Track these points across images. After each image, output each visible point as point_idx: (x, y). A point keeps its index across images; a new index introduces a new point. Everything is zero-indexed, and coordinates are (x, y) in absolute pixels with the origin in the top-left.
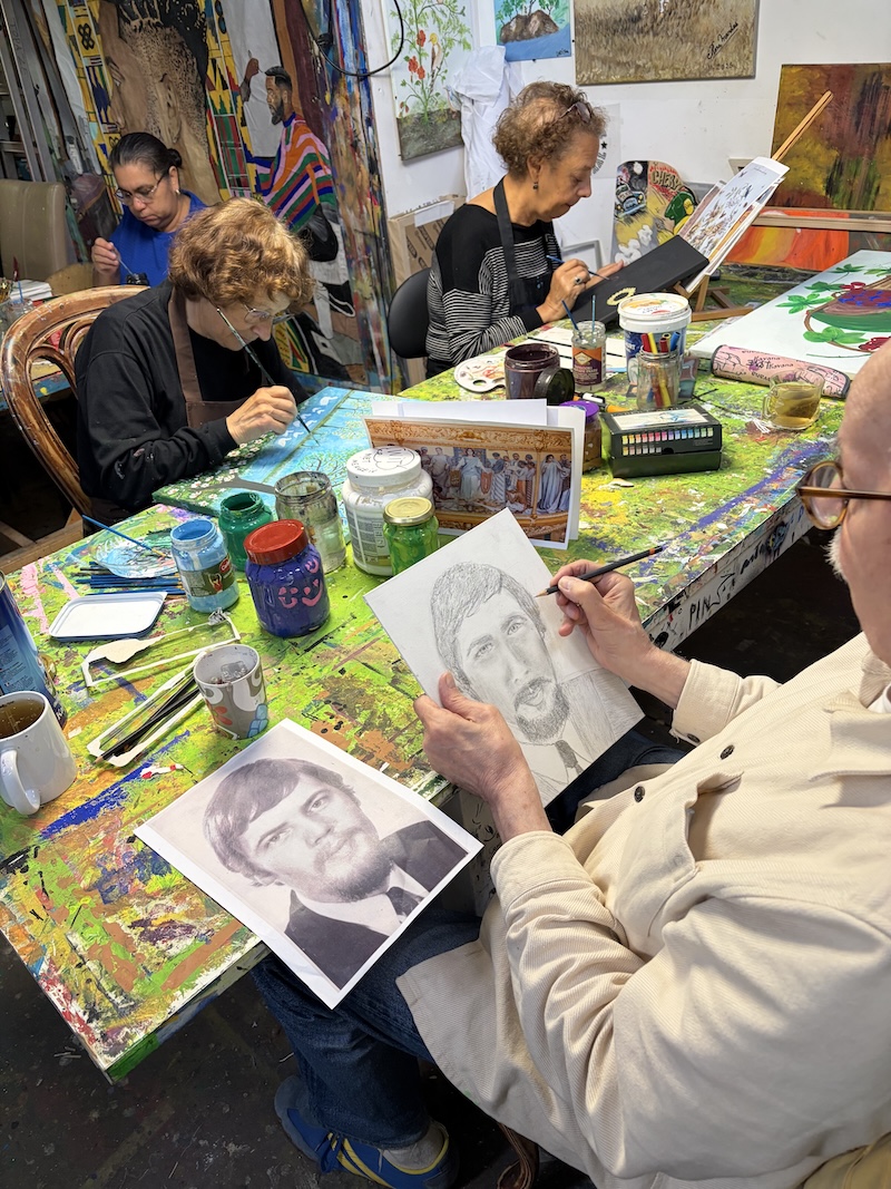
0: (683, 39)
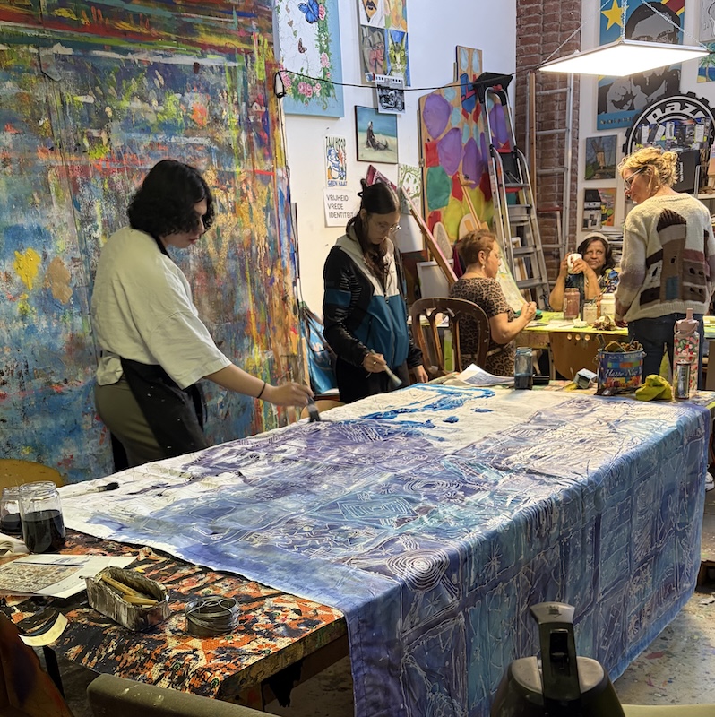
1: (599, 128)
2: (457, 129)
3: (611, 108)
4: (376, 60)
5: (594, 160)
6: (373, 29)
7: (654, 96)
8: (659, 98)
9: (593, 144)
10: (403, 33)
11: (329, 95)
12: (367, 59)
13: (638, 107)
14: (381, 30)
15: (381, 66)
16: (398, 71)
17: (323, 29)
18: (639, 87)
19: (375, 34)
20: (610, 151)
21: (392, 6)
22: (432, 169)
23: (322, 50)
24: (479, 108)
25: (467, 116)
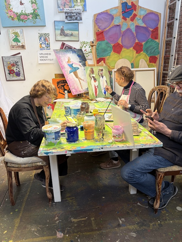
2: (118, 25)
4: (65, 3)
12: (59, 3)
15: (68, 5)
16: (78, 6)
23: (32, 3)
24: (135, 15)
25: (126, 20)
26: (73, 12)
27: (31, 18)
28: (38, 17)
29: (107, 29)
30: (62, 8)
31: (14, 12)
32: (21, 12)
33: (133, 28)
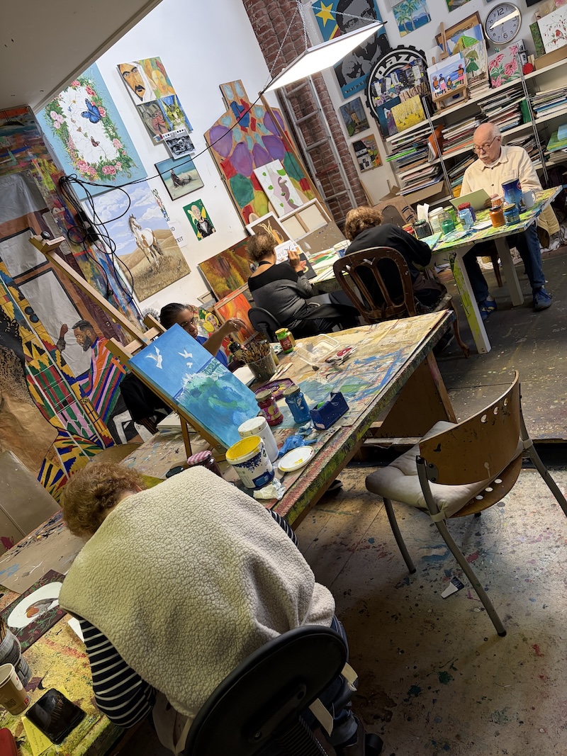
0: (168, 270)
1: (346, 97)
2: (242, 143)
3: (347, 79)
4: (158, 124)
5: (351, 121)
6: (147, 104)
7: (374, 59)
8: (379, 59)
9: (346, 110)
10: (173, 96)
11: (130, 167)
12: (151, 127)
13: (366, 71)
14: (154, 102)
15: (164, 127)
16: (179, 124)
17: (107, 123)
18: (361, 57)
19: (151, 107)
20: (359, 110)
21: (156, 82)
22: (232, 179)
23: (112, 138)
24: (253, 120)
25: (246, 131)
26: (177, 138)
27: (121, 169)
28: (131, 164)
29: (231, 153)
30: (158, 135)
31: (89, 164)
32: (100, 161)
33: (260, 142)
